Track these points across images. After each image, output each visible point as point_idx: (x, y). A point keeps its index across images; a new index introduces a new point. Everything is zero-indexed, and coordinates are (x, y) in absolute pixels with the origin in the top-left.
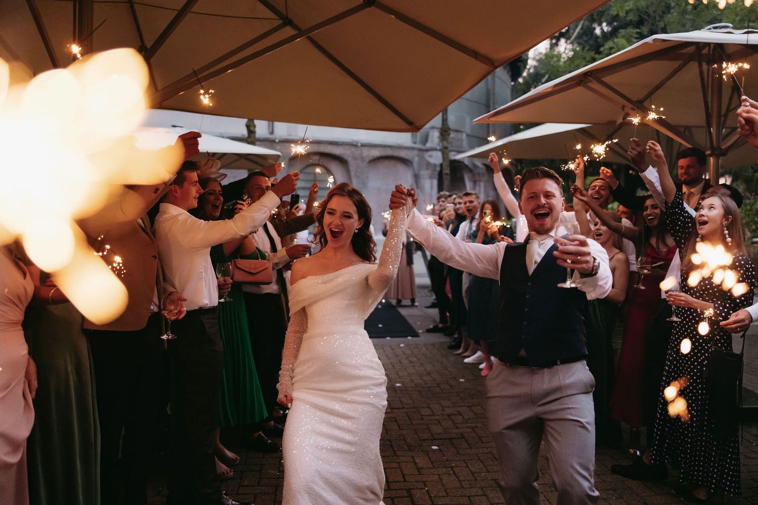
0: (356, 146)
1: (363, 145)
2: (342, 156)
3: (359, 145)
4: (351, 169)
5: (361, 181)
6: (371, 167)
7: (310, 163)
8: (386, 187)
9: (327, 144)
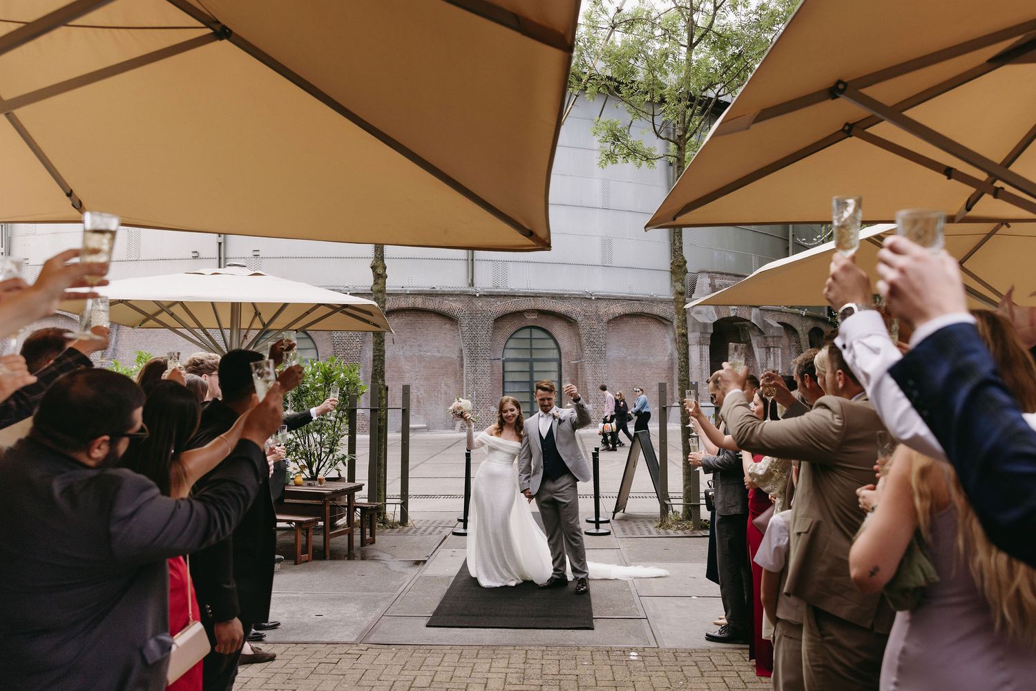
0: (590, 299)
1: (600, 299)
2: (569, 315)
3: (593, 298)
4: (581, 332)
5: (596, 349)
6: (611, 329)
7: (524, 324)
8: (633, 357)
9: (547, 297)
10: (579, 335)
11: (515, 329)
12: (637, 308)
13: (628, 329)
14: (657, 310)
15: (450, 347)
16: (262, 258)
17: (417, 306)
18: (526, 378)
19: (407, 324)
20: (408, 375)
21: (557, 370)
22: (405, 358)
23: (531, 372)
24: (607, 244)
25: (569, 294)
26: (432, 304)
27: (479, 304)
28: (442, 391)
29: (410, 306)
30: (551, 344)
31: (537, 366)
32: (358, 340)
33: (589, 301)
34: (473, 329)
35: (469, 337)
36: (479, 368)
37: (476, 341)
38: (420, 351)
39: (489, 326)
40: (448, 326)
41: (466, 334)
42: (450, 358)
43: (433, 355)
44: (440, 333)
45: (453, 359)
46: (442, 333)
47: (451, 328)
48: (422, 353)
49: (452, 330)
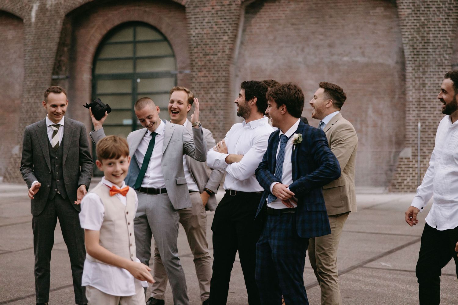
15: (383, 46)
19: (310, 10)
22: (308, 66)
28: (370, 122)
32: (226, 38)
34: (421, 12)
35: (413, 27)
36: (429, 79)
37: (425, 33)
38: (333, 55)
39: (451, 6)
40: (379, 10)
41: (407, 21)
42: (381, 64)
43: (353, 61)
44: (365, 22)
45: (389, 66)
46: (369, 23)
47: (385, 13)
48: (335, 58)
49: (386, 17)
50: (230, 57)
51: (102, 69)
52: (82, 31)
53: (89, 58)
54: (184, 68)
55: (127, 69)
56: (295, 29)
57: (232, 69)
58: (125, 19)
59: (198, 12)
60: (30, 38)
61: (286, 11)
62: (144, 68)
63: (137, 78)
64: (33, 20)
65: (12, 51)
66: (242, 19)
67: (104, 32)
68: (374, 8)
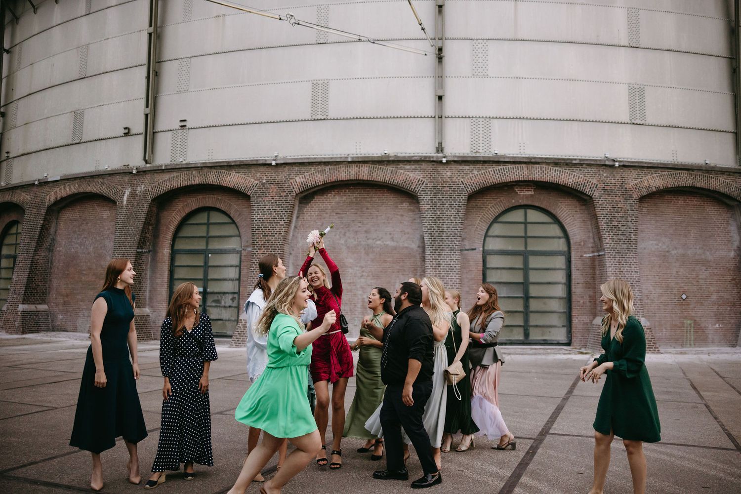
0: (612, 166)
1: (627, 166)
2: (581, 188)
3: (617, 164)
4: (599, 212)
5: (622, 237)
6: (645, 210)
7: (514, 202)
8: (681, 251)
9: (548, 164)
10: (594, 218)
11: (502, 209)
12: (685, 180)
13: (670, 210)
14: (716, 183)
15: (408, 233)
16: (189, 129)
17: (361, 177)
18: (518, 278)
19: (351, 202)
20: (350, 270)
21: (564, 267)
23: (526, 269)
24: (637, 94)
25: (580, 159)
26: (382, 175)
27: (447, 173)
29: (352, 177)
30: (555, 230)
31: (534, 262)
32: (282, 222)
33: (611, 170)
34: (437, 207)
35: (431, 219)
36: (443, 261)
37: (441, 224)
38: (368, 239)
39: (461, 204)
40: (406, 205)
41: (427, 214)
42: (406, 248)
43: (385, 244)
44: (394, 214)
45: (413, 249)
46: (397, 215)
47: (409, 208)
48: (370, 241)
49: (410, 210)
50: (285, 239)
51: (181, 245)
52: (165, 213)
53: (169, 236)
54: (247, 246)
55: (201, 246)
56: (339, 218)
57: (286, 248)
58: (201, 205)
59: (261, 201)
60: (121, 217)
61: (332, 203)
62: (215, 245)
63: (209, 254)
64: (125, 203)
65: (107, 228)
66: (297, 208)
67: (183, 214)
68: (402, 203)
